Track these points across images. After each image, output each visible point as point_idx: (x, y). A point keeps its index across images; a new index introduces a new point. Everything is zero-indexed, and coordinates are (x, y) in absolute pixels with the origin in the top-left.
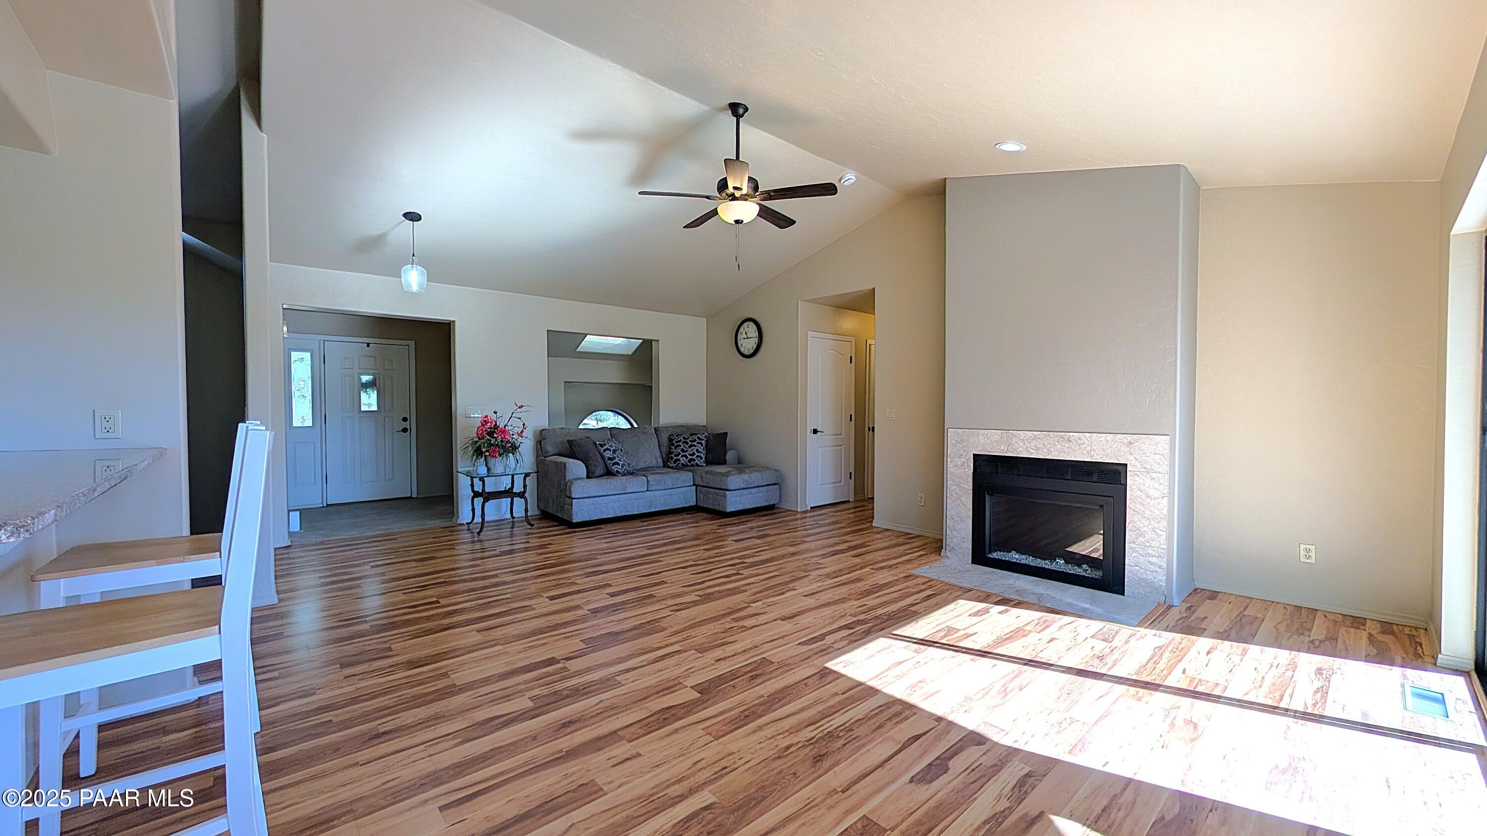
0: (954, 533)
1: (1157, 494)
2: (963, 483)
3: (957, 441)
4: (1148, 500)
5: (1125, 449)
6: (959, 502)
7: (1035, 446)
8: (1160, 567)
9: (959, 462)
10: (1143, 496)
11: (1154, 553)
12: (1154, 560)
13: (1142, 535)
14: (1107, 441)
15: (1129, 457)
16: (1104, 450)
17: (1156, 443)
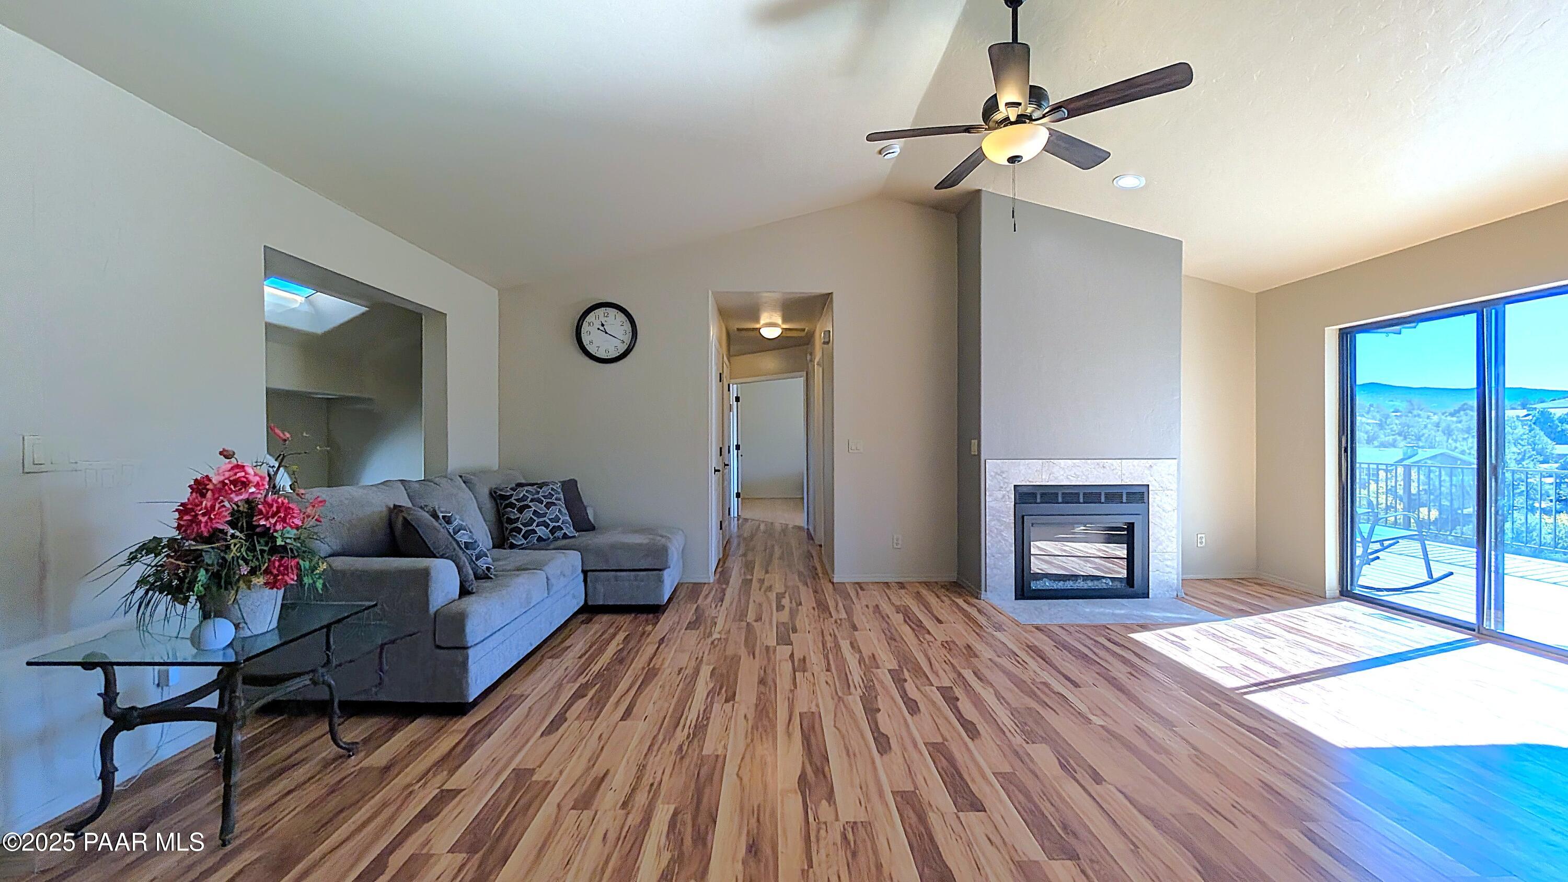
0: (995, 571)
1: (1169, 508)
2: (1003, 517)
3: (996, 473)
4: (1164, 514)
5: (1147, 472)
6: (999, 538)
7: (1075, 474)
8: (1173, 568)
9: (999, 495)
10: (1161, 511)
11: (1169, 558)
12: (1168, 563)
13: (1161, 544)
14: (1134, 466)
15: (1151, 479)
16: (1131, 473)
17: (1169, 466)
